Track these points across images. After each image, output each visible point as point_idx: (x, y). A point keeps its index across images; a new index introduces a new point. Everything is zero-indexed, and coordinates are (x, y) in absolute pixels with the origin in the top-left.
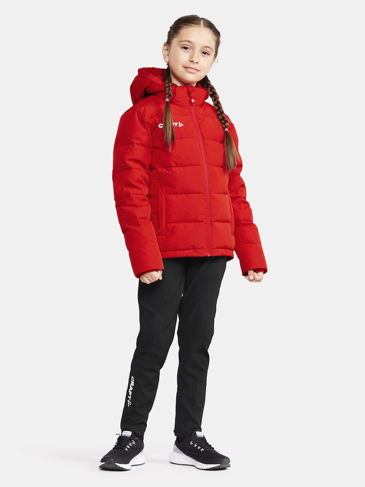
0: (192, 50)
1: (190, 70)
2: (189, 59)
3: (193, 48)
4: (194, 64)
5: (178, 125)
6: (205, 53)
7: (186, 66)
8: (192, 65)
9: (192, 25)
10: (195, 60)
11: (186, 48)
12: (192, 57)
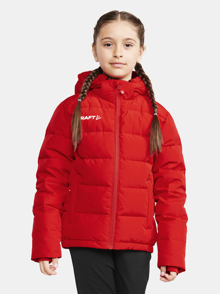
0: (114, 45)
1: (117, 65)
2: (113, 56)
3: (115, 43)
4: (118, 58)
5: (95, 118)
6: (128, 46)
7: (111, 63)
8: (117, 60)
9: (111, 21)
10: (118, 54)
11: (109, 45)
12: (115, 52)
